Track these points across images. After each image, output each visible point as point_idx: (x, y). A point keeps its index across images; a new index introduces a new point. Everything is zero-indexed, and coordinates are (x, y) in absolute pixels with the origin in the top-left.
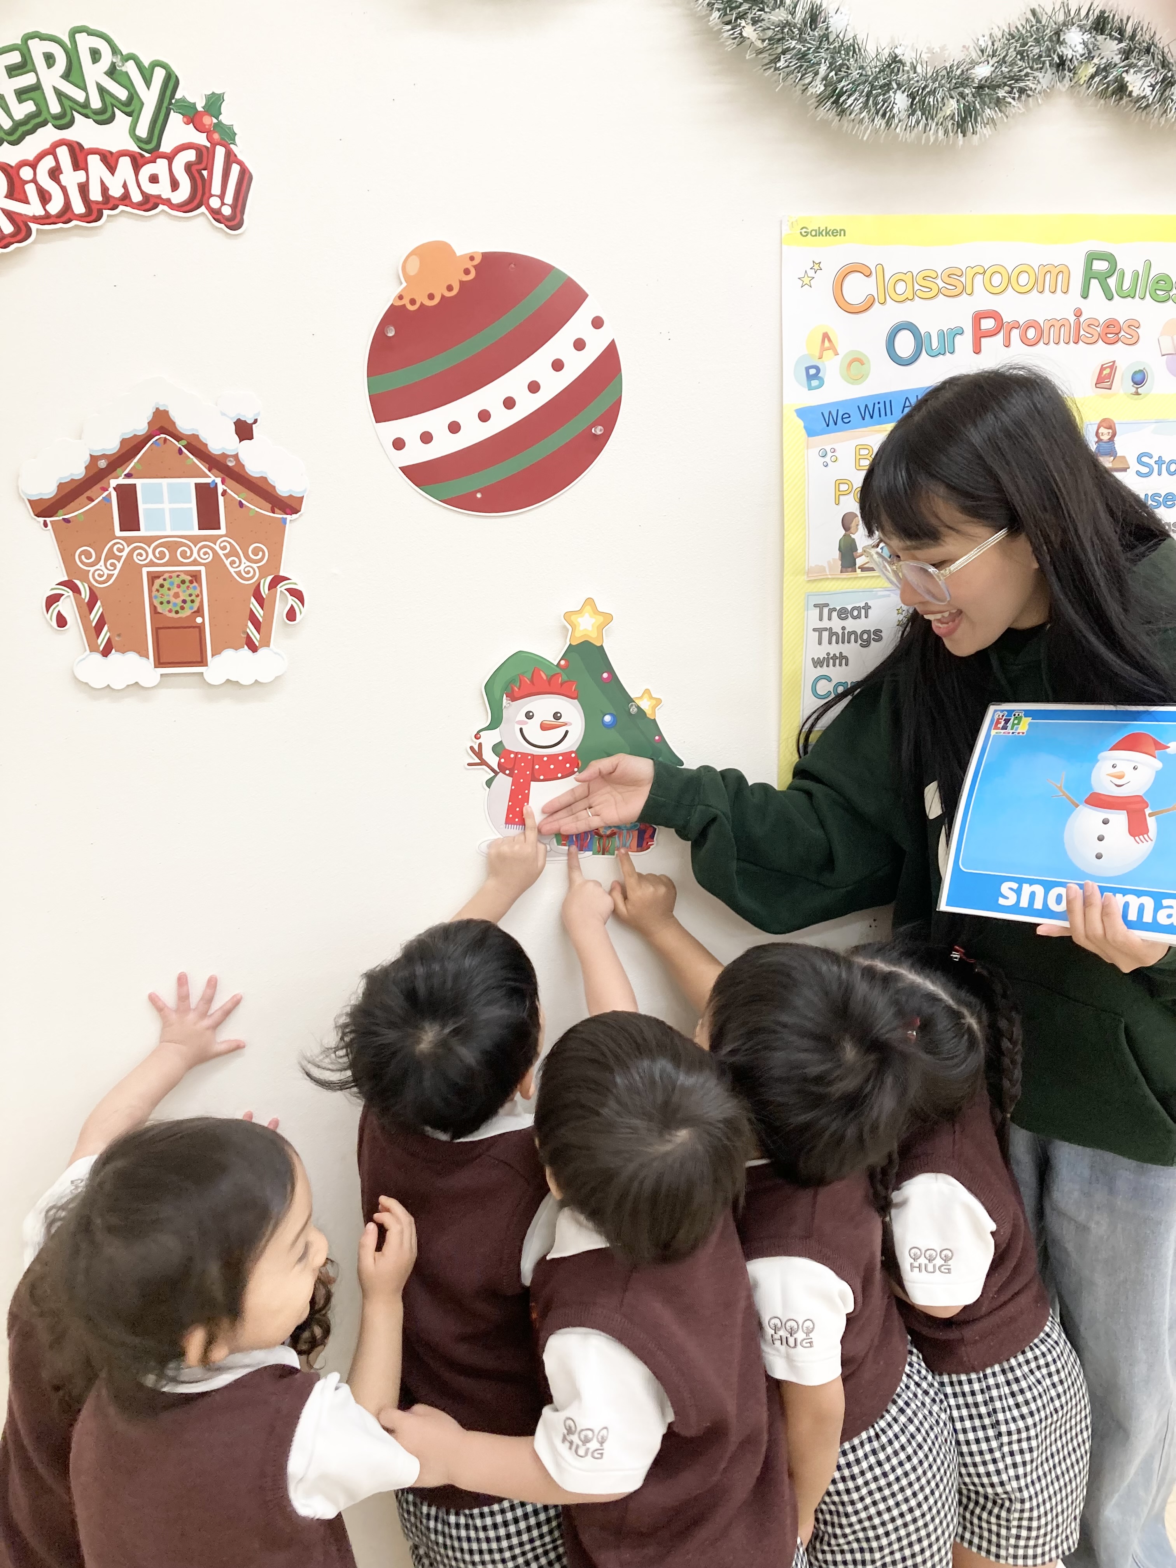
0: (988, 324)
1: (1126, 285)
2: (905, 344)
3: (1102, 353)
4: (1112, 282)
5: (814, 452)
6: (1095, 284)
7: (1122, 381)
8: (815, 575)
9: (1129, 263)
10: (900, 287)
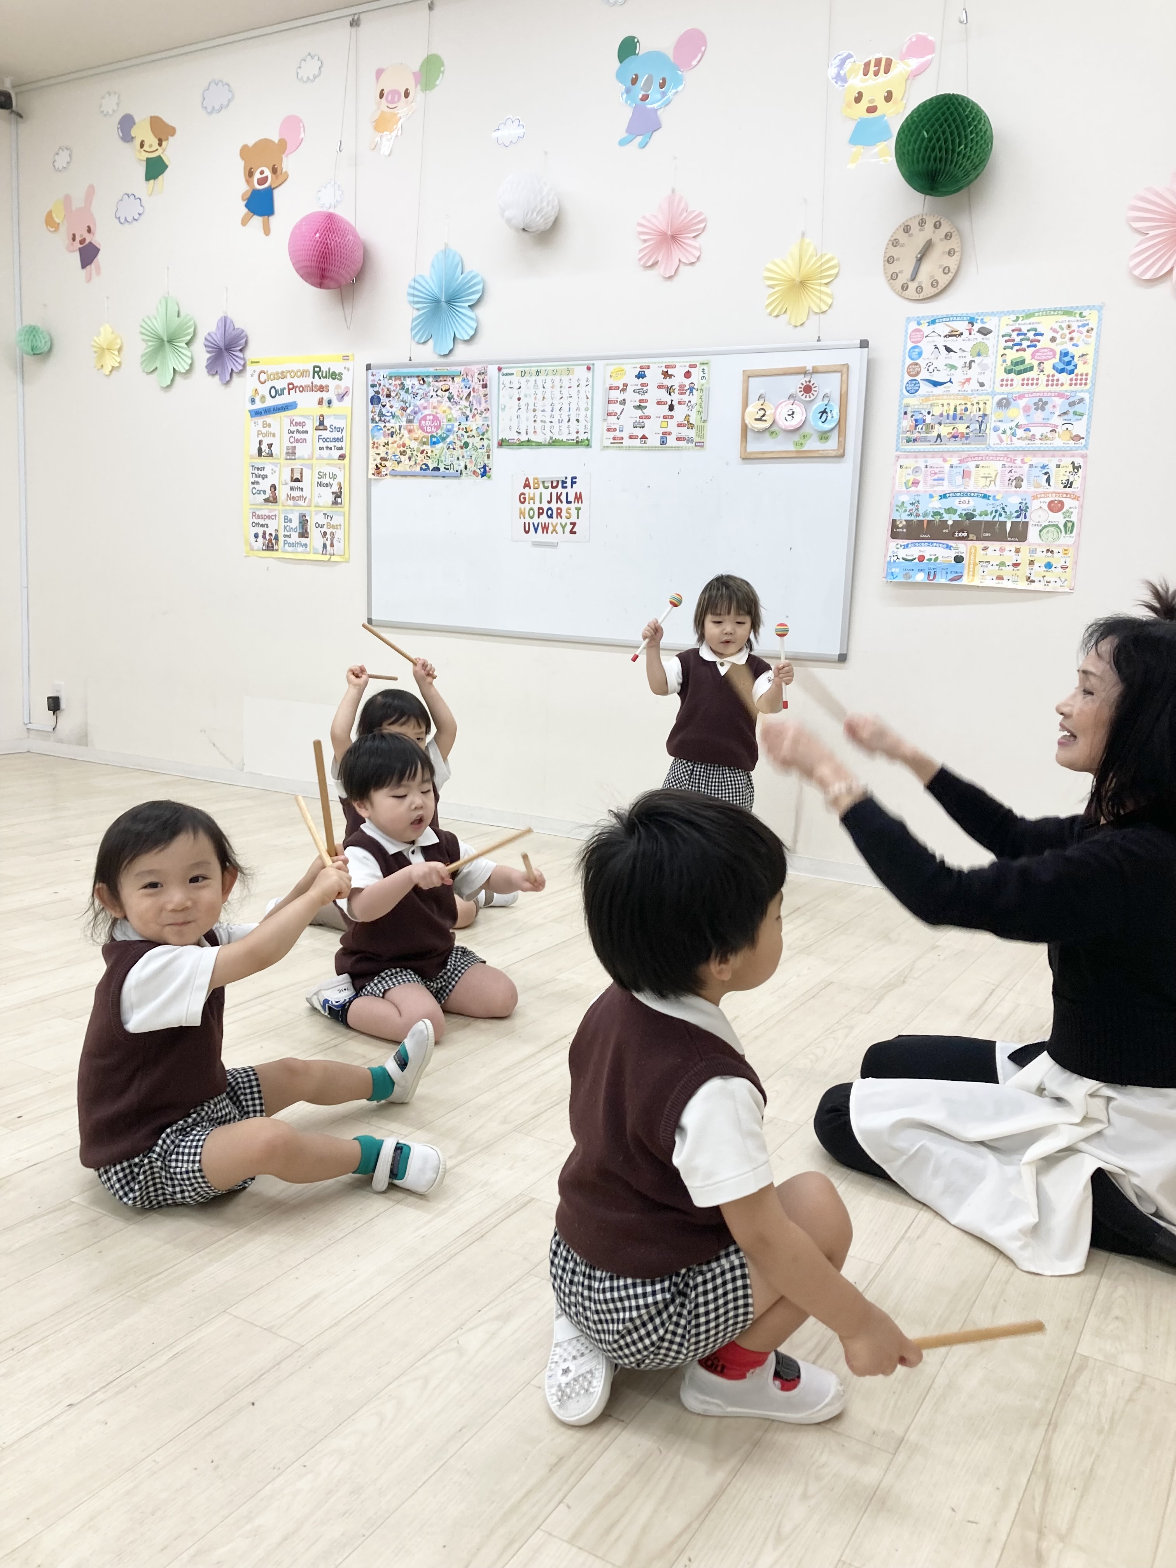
0: (291, 386)
1: (324, 375)
2: (273, 392)
3: (319, 395)
4: (320, 374)
5: (253, 422)
6: (316, 374)
7: (325, 403)
8: (252, 457)
9: (324, 369)
10: (272, 377)
